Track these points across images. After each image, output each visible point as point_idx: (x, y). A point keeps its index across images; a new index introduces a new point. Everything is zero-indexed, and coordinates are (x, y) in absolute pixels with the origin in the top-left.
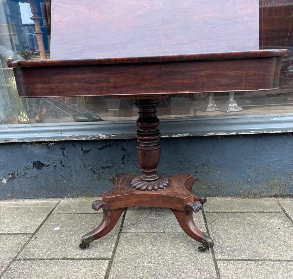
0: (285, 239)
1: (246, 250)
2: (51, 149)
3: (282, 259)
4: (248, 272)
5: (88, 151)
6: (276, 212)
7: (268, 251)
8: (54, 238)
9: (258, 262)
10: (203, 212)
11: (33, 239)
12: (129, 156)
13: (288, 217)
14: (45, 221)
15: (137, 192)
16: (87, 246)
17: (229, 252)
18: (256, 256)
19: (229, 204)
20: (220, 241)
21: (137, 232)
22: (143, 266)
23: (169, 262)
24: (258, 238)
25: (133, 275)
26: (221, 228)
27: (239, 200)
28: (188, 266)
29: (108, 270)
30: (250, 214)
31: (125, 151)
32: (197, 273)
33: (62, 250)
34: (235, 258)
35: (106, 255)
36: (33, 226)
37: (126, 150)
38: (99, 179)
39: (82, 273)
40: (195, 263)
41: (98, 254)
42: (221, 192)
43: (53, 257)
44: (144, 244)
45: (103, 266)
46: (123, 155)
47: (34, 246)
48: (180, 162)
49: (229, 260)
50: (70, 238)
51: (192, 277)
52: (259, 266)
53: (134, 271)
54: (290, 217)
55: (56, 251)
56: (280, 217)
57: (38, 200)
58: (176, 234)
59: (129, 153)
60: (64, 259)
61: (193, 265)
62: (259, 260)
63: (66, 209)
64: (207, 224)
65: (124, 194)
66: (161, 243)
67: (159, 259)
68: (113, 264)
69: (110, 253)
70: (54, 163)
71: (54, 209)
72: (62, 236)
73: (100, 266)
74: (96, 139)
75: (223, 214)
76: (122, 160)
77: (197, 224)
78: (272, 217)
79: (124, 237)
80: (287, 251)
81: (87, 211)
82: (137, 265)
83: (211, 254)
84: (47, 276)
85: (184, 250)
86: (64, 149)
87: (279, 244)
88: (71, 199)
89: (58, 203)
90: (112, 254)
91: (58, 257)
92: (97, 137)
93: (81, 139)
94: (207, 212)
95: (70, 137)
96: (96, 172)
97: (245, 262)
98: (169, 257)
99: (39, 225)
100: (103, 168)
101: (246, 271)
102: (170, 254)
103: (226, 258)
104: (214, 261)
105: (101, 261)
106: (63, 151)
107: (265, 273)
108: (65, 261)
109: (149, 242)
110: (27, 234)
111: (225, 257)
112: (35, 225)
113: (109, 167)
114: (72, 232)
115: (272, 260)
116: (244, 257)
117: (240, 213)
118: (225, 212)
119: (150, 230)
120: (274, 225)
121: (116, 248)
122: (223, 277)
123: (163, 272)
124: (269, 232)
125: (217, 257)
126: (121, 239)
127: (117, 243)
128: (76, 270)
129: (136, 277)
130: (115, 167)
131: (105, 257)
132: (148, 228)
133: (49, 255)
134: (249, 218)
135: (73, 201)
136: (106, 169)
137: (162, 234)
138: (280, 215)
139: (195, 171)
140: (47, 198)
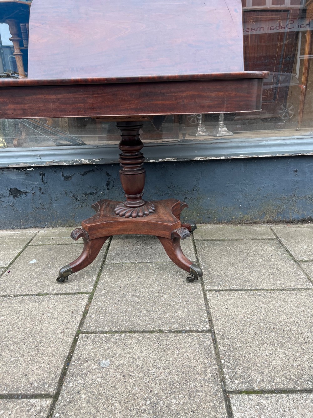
0: (278, 267)
1: (237, 279)
2: (29, 175)
3: (274, 288)
4: (239, 303)
5: (70, 177)
6: (269, 239)
7: (260, 280)
8: (30, 272)
9: (249, 292)
10: (193, 240)
11: (6, 273)
12: (114, 182)
13: (281, 243)
14: (20, 253)
15: (120, 219)
16: (66, 279)
17: (219, 282)
18: (247, 286)
19: (221, 231)
20: (210, 270)
21: (122, 263)
22: (126, 300)
23: (155, 294)
24: (250, 266)
25: (115, 310)
26: (212, 257)
27: (230, 227)
28: (176, 298)
29: (87, 306)
30: (242, 241)
31: (110, 177)
32: (184, 306)
33: (38, 285)
34: (225, 288)
35: (86, 289)
36: (7, 259)
37: (111, 175)
38: (82, 207)
39: (59, 309)
40: (183, 295)
41: (77, 288)
42: (212, 218)
43: (27, 293)
44: (129, 276)
45: (82, 302)
46: (108, 181)
47: (6, 281)
48: (168, 188)
49: (219, 291)
50: (47, 271)
51: (179, 310)
52: (250, 297)
53: (116, 306)
54: (283, 244)
55: (31, 286)
56: (273, 244)
57: (15, 231)
58: (164, 264)
59: (114, 179)
60: (39, 294)
61: (181, 297)
62: (250, 290)
63: (44, 240)
64: (198, 253)
65: (106, 221)
66: (147, 275)
67: (144, 292)
68: (93, 299)
69: (90, 287)
70: (32, 190)
71: (32, 240)
72: (39, 269)
73: (79, 301)
74: (78, 164)
75: (214, 241)
76: (107, 186)
77: (187, 252)
78: (265, 244)
79: (107, 269)
80: (280, 279)
81: (68, 241)
82: (120, 299)
83: (200, 285)
84: (19, 314)
85: (172, 281)
86: (44, 175)
87: (271, 272)
88: (51, 229)
89: (37, 234)
90: (93, 287)
91: (33, 292)
92: (79, 161)
93: (62, 164)
94: (197, 240)
95: (50, 162)
96: (79, 199)
97: (235, 292)
98: (155, 289)
99: (14, 257)
100: (86, 195)
101: (237, 302)
102: (157, 286)
103: (216, 289)
104: (203, 292)
105: (80, 295)
106: (42, 177)
107: (257, 304)
108: (41, 296)
109: (134, 274)
111: (215, 287)
112: (9, 258)
113: (93, 194)
114: (49, 265)
115: (264, 290)
116: (235, 287)
117: (232, 240)
118: (216, 240)
119: (136, 261)
120: (267, 252)
121: (97, 281)
122: (212, 309)
123: (148, 305)
124: (262, 260)
125: (207, 287)
126: (104, 271)
127: (99, 276)
128: (51, 306)
129: (118, 312)
130: (99, 193)
131: (85, 291)
132: (134, 259)
133: (22, 291)
134: (241, 245)
135: (53, 231)
136: (90, 195)
137: (149, 264)
138: (273, 242)
139: (184, 197)
140: (25, 228)
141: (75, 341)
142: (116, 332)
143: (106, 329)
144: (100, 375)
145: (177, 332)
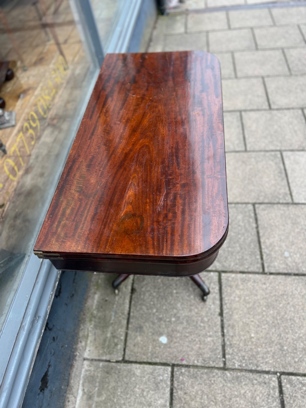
8: (185, 336)
11: (184, 362)
33: (207, 320)
36: (155, 374)
39: (241, 292)
41: (212, 284)
43: (219, 327)
45: (231, 277)
47: (200, 355)
50: (183, 319)
55: (209, 326)
60: (221, 314)
63: (114, 343)
68: (226, 270)
71: (109, 361)
73: (230, 280)
81: (123, 314)
89: (92, 360)
90: (212, 273)
91: (218, 321)
105: (223, 280)
108: (224, 312)
110: (172, 376)
112: (151, 373)
131: (217, 277)
141: (271, 274)
142: (261, 252)
143: (259, 257)
144: (295, 256)
145: (256, 220)
